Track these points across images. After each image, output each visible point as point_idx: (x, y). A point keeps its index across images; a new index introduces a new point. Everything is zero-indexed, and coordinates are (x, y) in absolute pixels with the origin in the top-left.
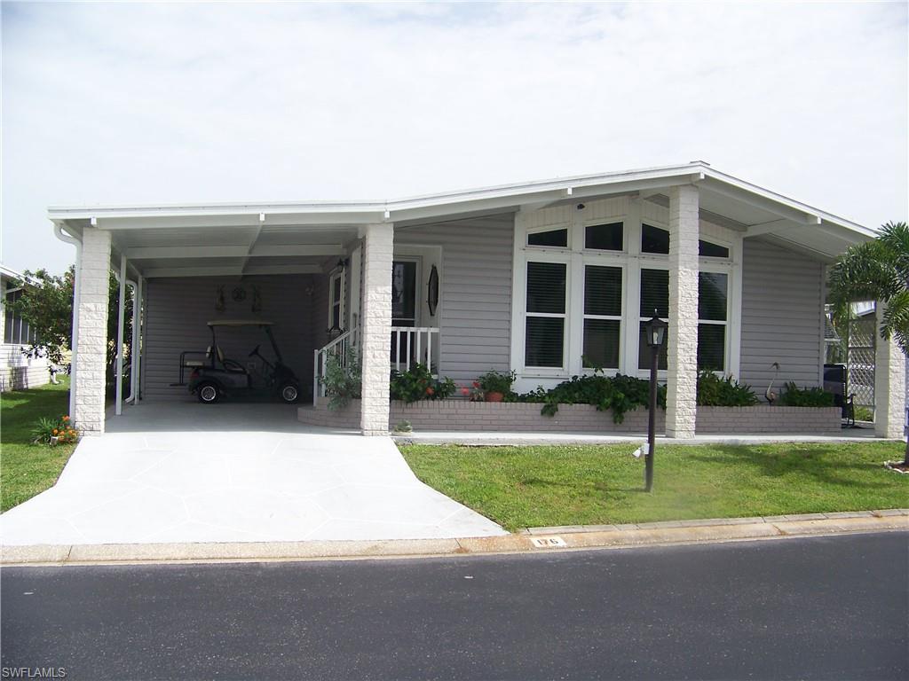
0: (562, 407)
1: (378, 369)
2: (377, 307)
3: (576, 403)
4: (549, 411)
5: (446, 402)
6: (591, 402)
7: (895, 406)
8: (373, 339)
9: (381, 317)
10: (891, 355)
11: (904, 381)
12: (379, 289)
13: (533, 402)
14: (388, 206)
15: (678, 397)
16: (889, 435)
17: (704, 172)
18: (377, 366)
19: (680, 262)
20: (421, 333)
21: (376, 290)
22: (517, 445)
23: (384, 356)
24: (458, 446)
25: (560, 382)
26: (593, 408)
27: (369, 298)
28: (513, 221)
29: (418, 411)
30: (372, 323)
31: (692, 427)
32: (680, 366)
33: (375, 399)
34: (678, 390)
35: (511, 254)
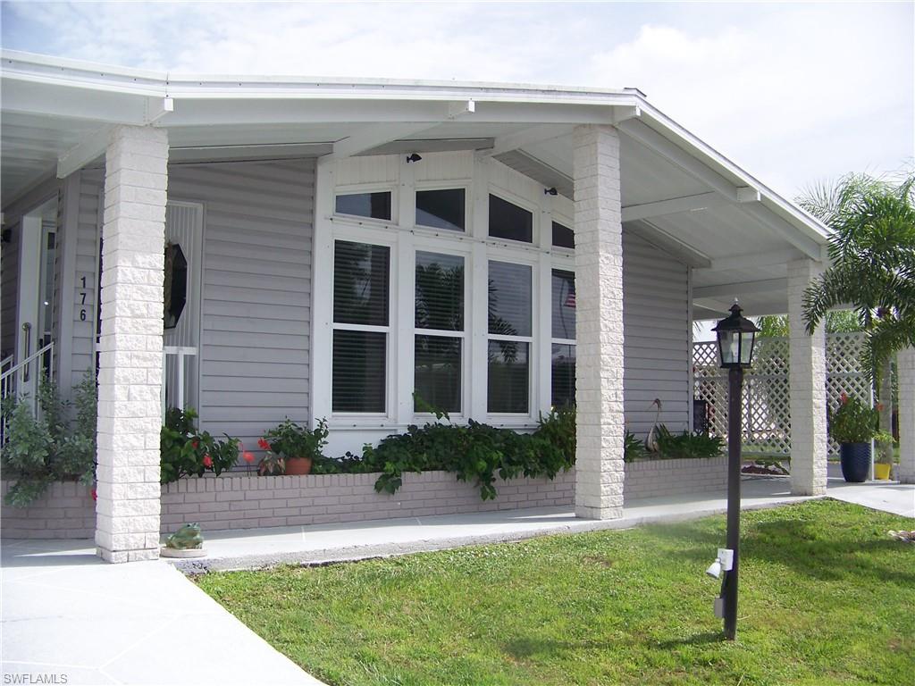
0: (408, 478)
1: (139, 423)
2: (135, 296)
3: (425, 470)
4: (388, 485)
5: (227, 480)
6: (449, 467)
7: (819, 451)
8: (127, 361)
9: (141, 316)
10: (814, 385)
11: (825, 419)
12: (140, 259)
13: (362, 471)
14: (170, 88)
15: (603, 455)
16: (814, 491)
17: (641, 108)
18: (135, 416)
19: (601, 244)
20: (185, 356)
21: (134, 261)
22: (388, 556)
23: (148, 397)
24: (293, 568)
25: (384, 436)
26: (451, 476)
27: (120, 277)
28: (314, 172)
29: (180, 499)
30: (126, 328)
31: (620, 499)
32: (605, 406)
33: (132, 485)
34: (604, 444)
35: (312, 226)
